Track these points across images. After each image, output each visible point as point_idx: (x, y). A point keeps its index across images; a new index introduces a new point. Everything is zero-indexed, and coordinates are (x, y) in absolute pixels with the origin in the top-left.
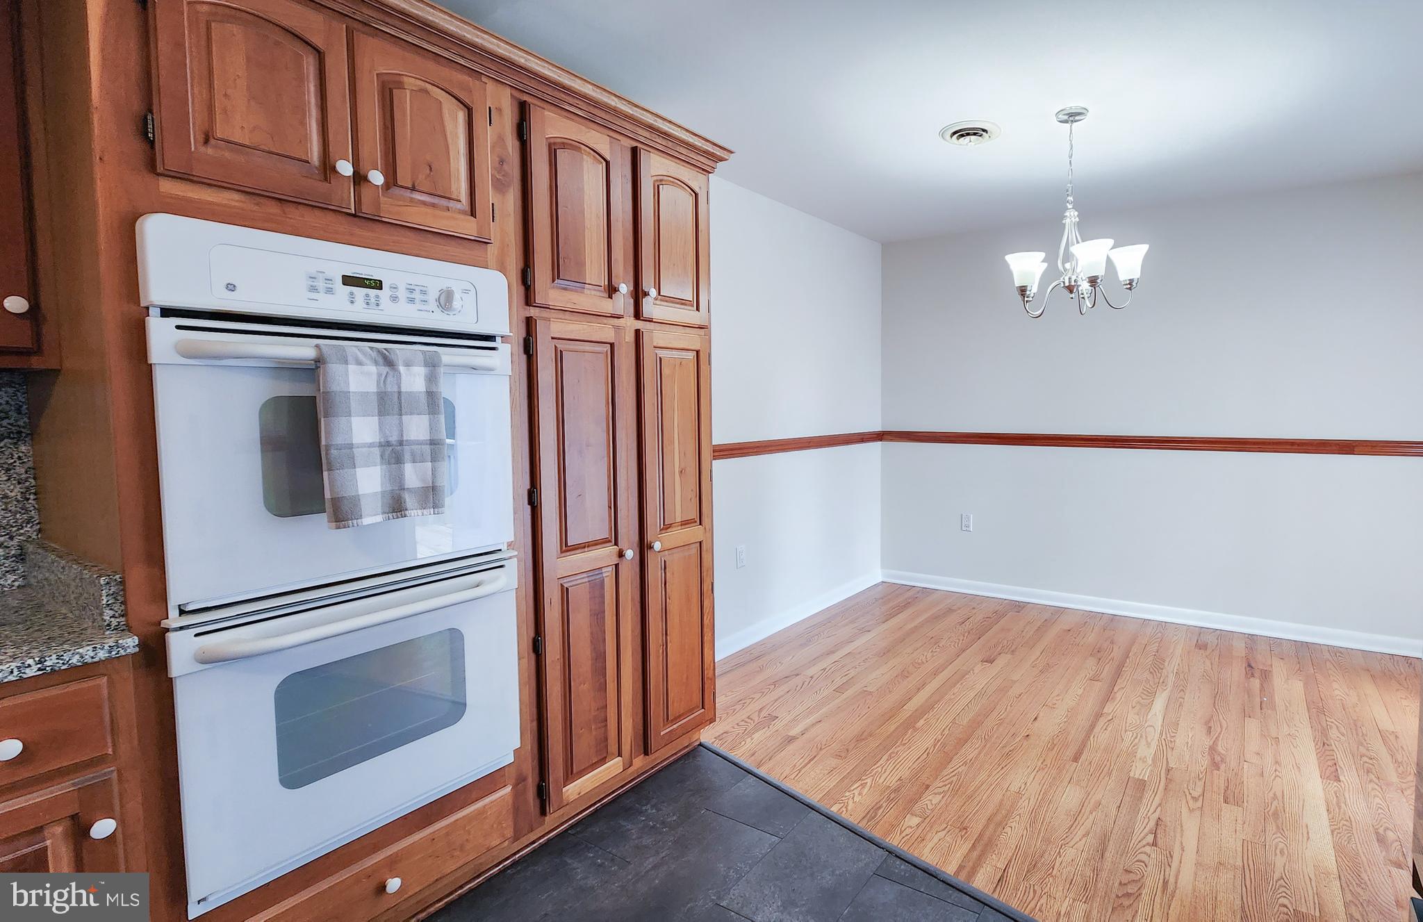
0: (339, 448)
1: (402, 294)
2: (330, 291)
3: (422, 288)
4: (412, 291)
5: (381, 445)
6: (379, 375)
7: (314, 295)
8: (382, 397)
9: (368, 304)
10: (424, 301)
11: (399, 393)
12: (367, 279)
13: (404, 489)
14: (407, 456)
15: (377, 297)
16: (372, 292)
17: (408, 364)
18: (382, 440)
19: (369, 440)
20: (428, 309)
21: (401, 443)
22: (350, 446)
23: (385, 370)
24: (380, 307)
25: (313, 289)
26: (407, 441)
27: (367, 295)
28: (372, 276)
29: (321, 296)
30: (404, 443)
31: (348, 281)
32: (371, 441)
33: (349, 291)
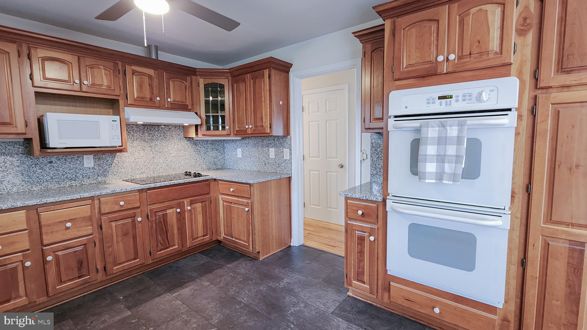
0: (422, 155)
1: (460, 98)
2: (434, 103)
3: (469, 94)
4: (464, 96)
5: (437, 155)
6: (439, 131)
7: (428, 105)
8: (439, 138)
9: (446, 105)
10: (470, 99)
11: (446, 137)
12: (447, 96)
13: (444, 172)
14: (446, 160)
15: (450, 101)
16: (448, 100)
17: (451, 126)
18: (438, 154)
19: (433, 153)
20: (472, 102)
21: (445, 155)
22: (426, 155)
23: (441, 128)
24: (451, 105)
25: (428, 103)
26: (447, 155)
27: (447, 102)
28: (449, 94)
29: (431, 105)
30: (446, 156)
31: (440, 98)
32: (433, 154)
33: (440, 102)
